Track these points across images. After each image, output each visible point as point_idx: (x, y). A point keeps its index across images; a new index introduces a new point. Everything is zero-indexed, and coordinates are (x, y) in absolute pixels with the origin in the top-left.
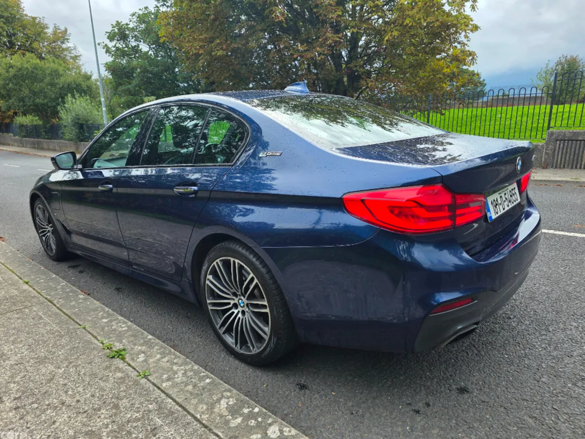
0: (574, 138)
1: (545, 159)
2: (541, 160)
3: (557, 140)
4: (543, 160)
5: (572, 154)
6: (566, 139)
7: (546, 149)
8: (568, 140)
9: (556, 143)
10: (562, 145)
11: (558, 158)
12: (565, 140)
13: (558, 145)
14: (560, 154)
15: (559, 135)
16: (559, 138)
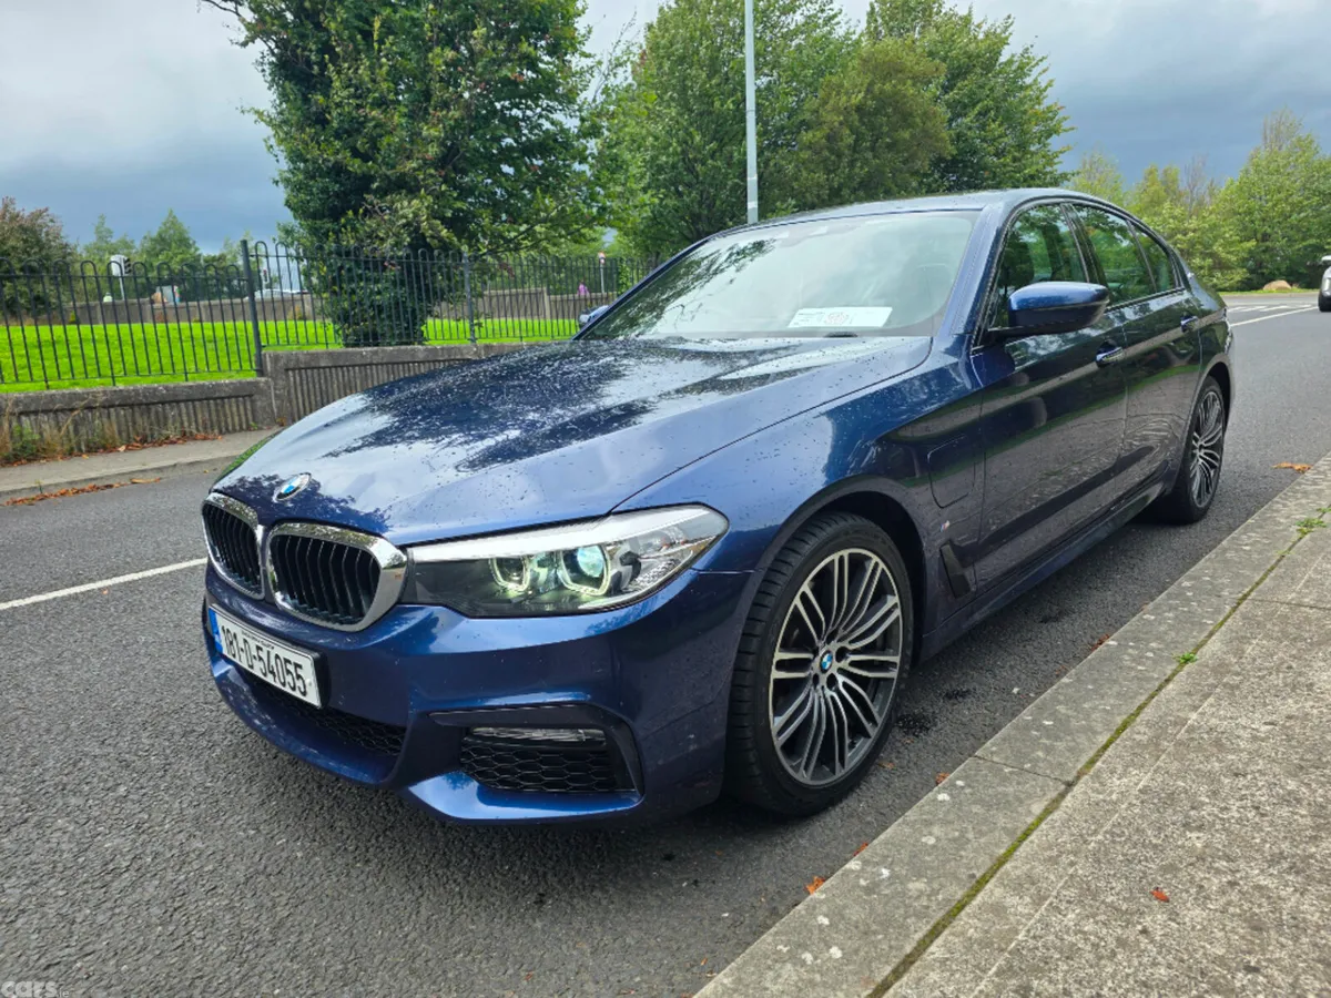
0: (313, 364)
1: (278, 407)
2: (272, 411)
3: (287, 370)
4: (275, 410)
5: (318, 394)
6: (302, 366)
7: (275, 389)
8: (306, 369)
9: (288, 376)
10: (298, 378)
11: (298, 403)
12: (300, 369)
13: (292, 379)
14: (300, 395)
15: (289, 360)
16: (292, 366)
